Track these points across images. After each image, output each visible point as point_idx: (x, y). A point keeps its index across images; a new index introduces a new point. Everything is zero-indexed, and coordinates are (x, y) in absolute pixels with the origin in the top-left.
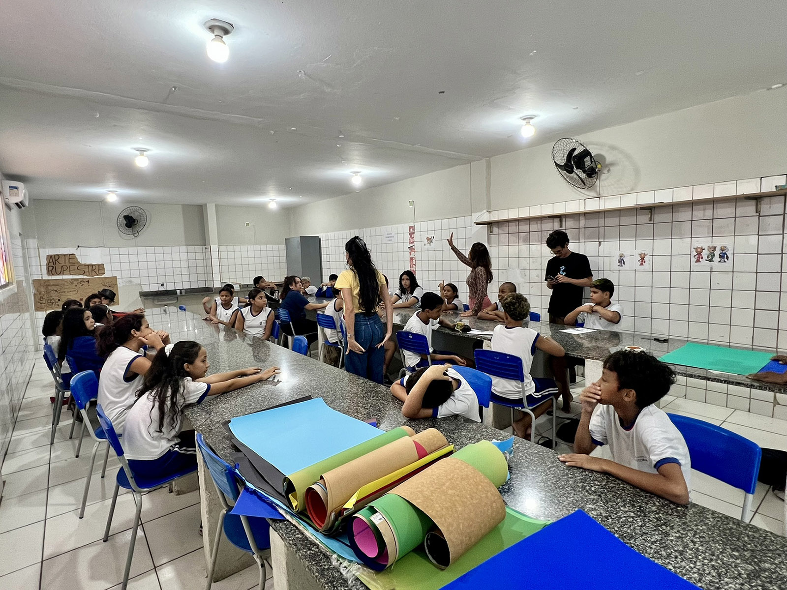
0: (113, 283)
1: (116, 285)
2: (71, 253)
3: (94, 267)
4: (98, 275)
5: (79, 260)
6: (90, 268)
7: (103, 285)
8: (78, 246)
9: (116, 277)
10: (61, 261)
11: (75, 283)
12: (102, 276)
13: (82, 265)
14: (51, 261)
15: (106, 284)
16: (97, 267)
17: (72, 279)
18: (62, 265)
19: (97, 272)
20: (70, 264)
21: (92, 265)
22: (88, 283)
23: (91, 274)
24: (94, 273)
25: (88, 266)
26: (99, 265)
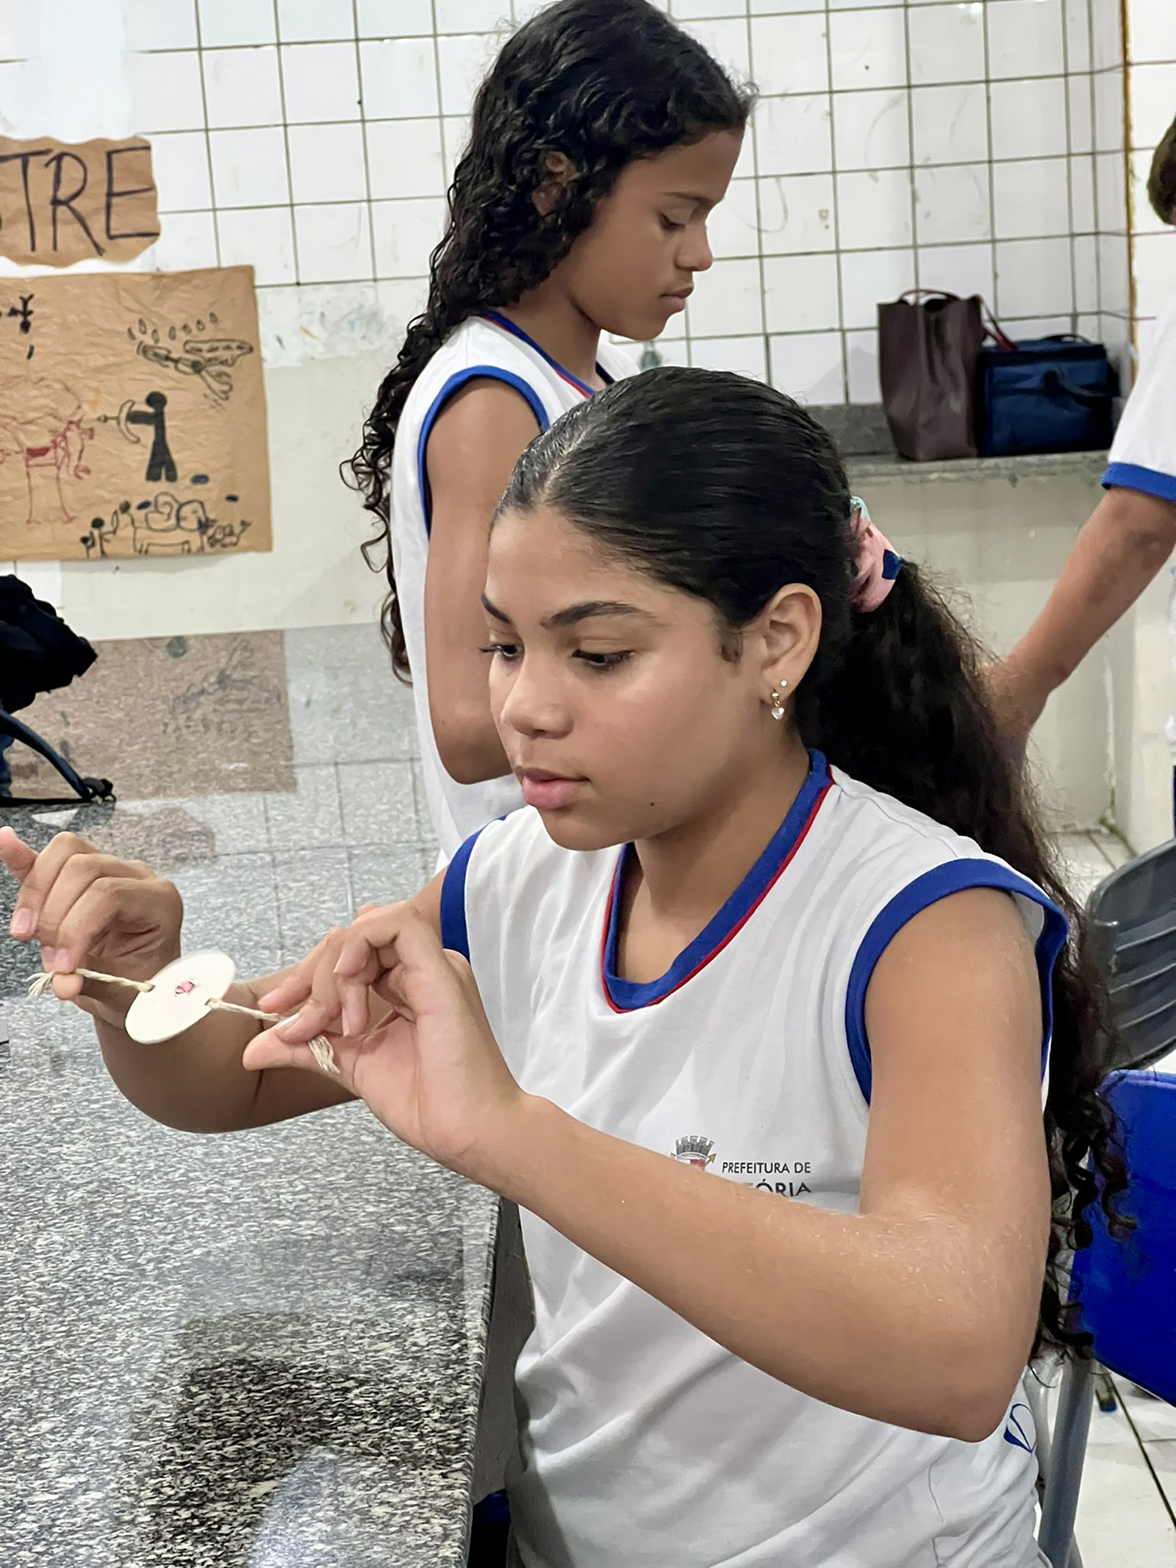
0: (228, 327)
1: (249, 348)
3: (71, 170)
4: (100, 251)
6: (41, 176)
7: (144, 350)
9: (248, 272)
12: (139, 265)
15: (165, 343)
16: (97, 173)
19: (100, 237)
21: (58, 157)
22: (25, 326)
23: (43, 242)
24: (69, 233)
25: (25, 158)
26: (111, 153)
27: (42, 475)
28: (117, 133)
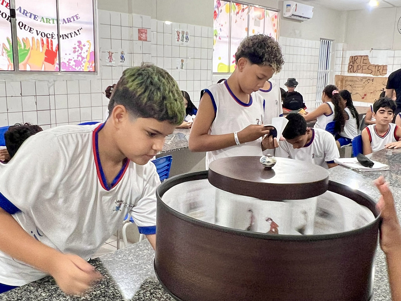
2: (366, 55)
3: (380, 67)
4: (381, 75)
5: (370, 61)
6: (377, 67)
7: (383, 84)
8: (372, 49)
10: (358, 61)
11: (364, 80)
12: (384, 76)
13: (371, 65)
14: (352, 61)
16: (382, 68)
17: (362, 77)
18: (358, 64)
19: (381, 73)
20: (364, 64)
21: (379, 66)
22: (373, 81)
23: (376, 74)
24: (378, 73)
25: (376, 66)
26: (384, 66)
27: (372, 95)
28: (384, 65)
